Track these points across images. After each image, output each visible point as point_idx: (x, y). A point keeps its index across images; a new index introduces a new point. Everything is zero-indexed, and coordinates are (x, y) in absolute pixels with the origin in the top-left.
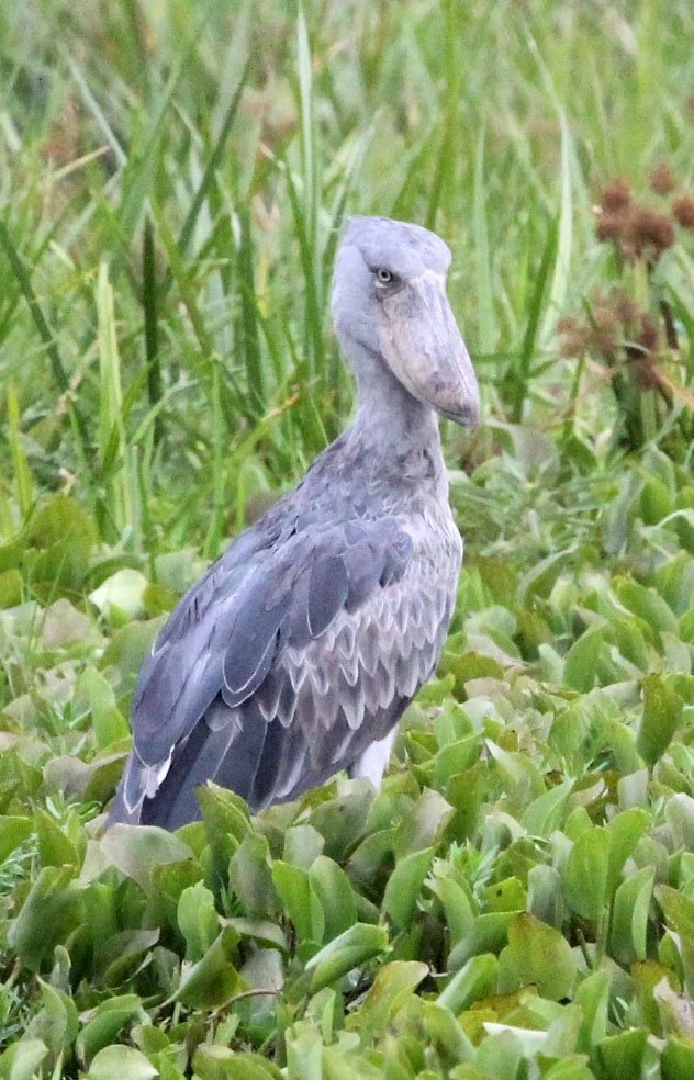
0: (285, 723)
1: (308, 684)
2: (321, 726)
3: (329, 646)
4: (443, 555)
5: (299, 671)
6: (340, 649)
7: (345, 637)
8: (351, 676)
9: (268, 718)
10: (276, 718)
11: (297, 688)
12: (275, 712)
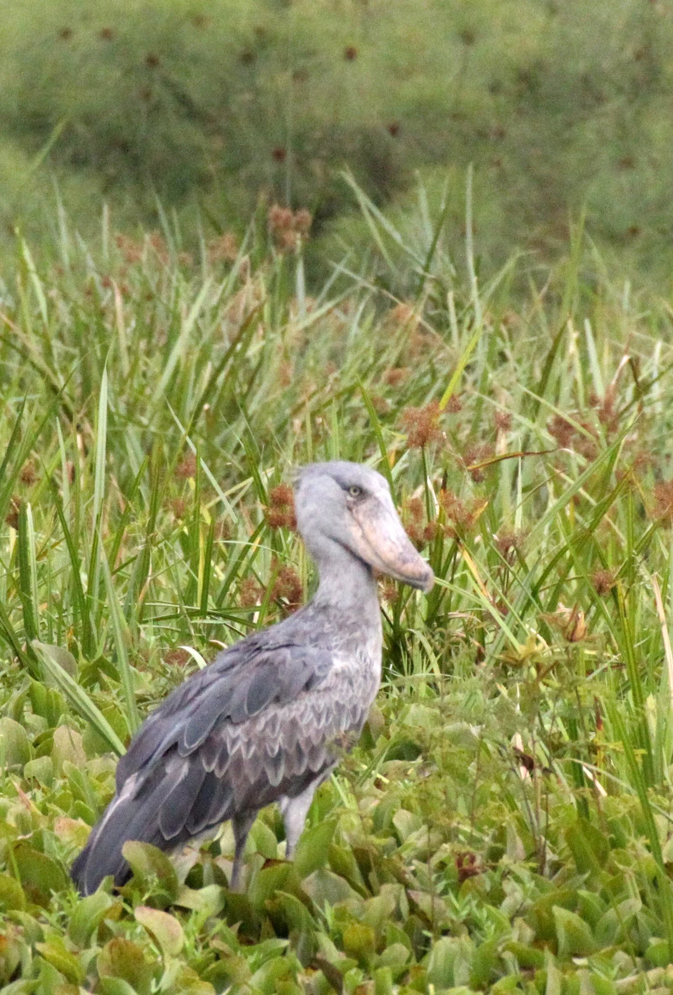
0: (219, 774)
1: (239, 750)
2: (246, 779)
3: (260, 726)
4: (361, 679)
5: (234, 742)
6: (268, 731)
7: (272, 723)
8: (272, 750)
9: (207, 769)
10: (213, 772)
11: (232, 752)
12: (214, 766)
